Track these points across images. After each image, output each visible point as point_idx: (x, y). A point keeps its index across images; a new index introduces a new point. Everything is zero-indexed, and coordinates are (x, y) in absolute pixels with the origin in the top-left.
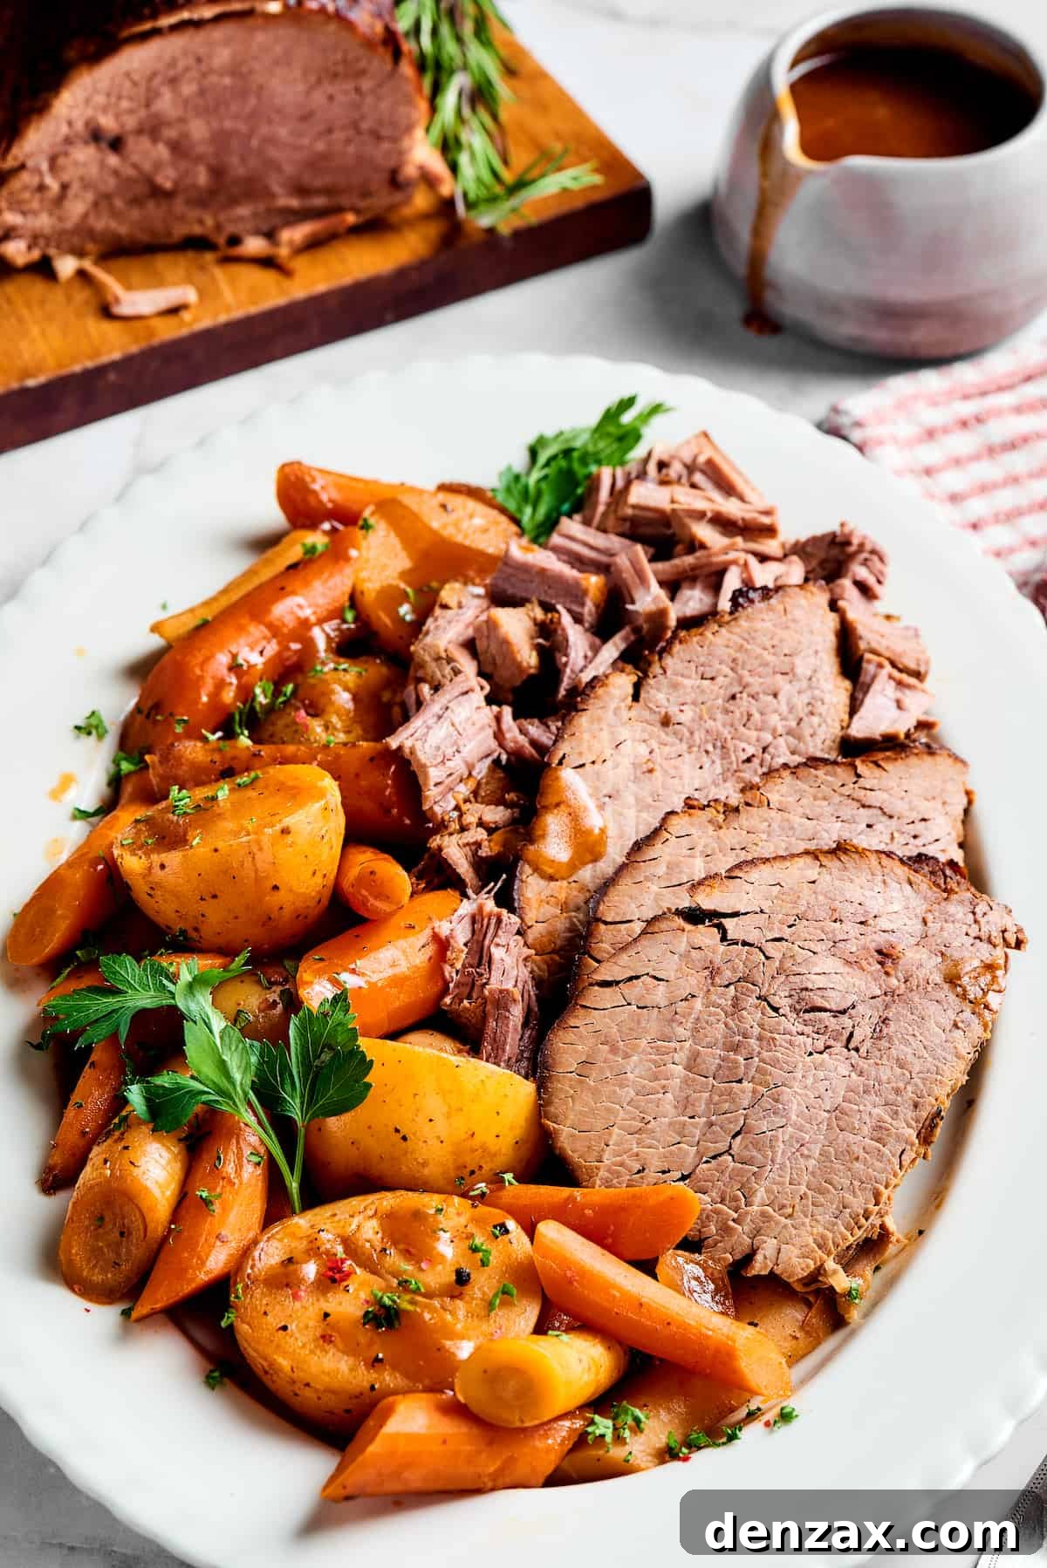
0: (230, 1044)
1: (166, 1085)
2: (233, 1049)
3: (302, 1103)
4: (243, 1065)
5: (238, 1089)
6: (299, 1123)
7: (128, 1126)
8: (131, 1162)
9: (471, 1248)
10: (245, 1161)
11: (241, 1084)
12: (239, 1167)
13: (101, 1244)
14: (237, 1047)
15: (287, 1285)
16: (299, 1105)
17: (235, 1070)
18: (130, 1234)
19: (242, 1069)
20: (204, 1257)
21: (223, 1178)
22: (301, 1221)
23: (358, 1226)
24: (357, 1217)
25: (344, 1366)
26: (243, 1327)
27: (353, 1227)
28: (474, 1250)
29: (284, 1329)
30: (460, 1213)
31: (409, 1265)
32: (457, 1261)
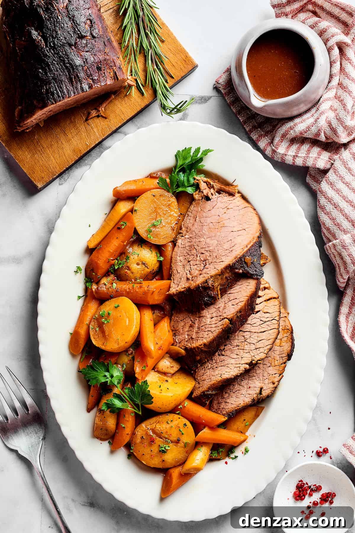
21: (126, 420)
22: (143, 425)
23: (155, 426)
24: (155, 424)
25: (157, 463)
26: (135, 454)
27: (154, 426)
28: (180, 431)
29: (144, 454)
30: (176, 420)
31: (167, 435)
32: (177, 434)
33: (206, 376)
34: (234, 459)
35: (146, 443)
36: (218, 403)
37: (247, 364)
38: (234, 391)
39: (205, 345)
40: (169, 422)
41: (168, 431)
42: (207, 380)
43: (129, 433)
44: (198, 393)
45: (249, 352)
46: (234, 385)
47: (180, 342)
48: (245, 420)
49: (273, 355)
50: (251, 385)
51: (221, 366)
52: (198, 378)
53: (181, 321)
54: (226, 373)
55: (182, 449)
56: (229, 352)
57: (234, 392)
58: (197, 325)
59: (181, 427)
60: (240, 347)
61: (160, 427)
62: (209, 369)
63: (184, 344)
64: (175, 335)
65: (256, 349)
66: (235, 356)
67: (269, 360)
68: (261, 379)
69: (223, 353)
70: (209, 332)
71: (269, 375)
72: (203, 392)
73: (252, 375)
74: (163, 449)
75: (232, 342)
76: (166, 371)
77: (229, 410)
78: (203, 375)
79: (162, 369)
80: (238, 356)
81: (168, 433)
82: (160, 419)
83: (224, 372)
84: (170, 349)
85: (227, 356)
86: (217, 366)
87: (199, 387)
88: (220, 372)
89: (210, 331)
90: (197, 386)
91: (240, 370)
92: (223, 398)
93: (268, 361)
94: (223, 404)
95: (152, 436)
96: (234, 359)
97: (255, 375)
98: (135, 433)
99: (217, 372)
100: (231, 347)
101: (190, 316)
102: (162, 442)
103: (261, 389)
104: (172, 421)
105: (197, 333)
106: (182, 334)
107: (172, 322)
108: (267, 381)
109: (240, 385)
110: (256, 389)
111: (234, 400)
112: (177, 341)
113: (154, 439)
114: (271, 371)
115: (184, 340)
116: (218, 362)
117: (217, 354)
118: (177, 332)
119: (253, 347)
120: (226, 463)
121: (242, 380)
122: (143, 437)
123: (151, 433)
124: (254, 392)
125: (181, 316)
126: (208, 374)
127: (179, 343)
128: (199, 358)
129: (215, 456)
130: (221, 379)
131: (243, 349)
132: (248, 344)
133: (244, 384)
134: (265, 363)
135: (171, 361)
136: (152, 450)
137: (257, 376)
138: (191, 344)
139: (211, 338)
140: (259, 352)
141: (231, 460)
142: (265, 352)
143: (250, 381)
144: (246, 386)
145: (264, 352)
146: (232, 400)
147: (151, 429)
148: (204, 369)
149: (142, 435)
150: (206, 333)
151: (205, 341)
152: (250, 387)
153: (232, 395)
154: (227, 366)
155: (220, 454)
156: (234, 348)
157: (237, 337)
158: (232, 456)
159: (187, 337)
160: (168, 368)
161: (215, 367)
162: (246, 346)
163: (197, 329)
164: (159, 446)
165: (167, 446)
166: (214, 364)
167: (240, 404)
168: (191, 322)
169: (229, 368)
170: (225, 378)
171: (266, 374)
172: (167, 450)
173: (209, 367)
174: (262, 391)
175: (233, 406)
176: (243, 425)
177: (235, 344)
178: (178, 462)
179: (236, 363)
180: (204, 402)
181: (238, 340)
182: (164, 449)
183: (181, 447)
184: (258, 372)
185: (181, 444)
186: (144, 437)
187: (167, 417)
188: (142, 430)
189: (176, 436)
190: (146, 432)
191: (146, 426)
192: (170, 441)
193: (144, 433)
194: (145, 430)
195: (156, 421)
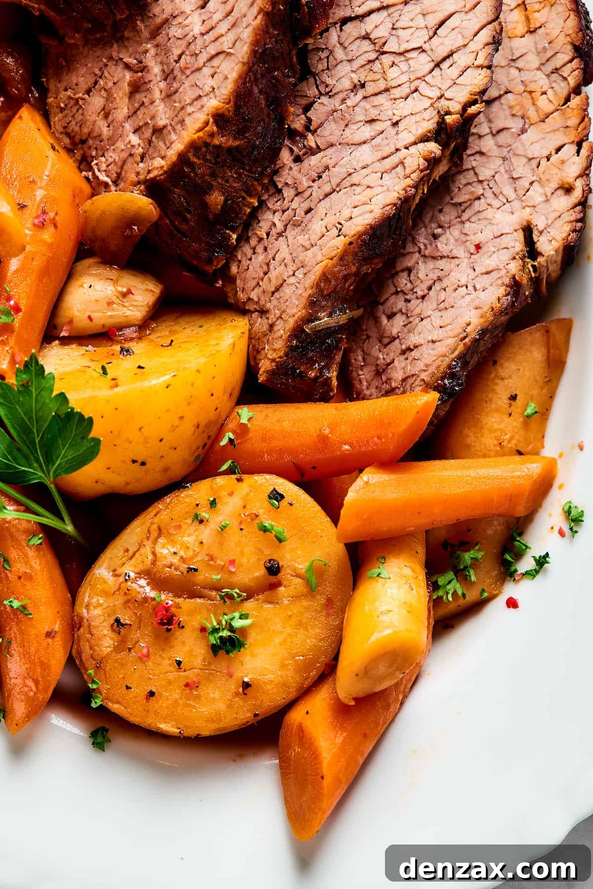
6: (48, 483)
9: (260, 529)
15: (130, 650)
20: (46, 661)
22: (102, 571)
23: (154, 554)
24: (148, 544)
25: (221, 706)
26: (115, 707)
27: (150, 557)
28: (265, 530)
29: (152, 694)
30: (231, 494)
31: (219, 573)
32: (256, 548)
33: (283, 267)
34: (537, 572)
35: (143, 640)
36: (378, 373)
37: (424, 139)
38: (420, 293)
39: (219, 118)
40: (205, 515)
41: (215, 552)
42: (292, 280)
43: (57, 627)
44: (275, 350)
45: (416, 90)
46: (409, 270)
47: (119, 175)
48: (513, 398)
49: (518, 80)
50: (479, 238)
51: (327, 195)
52: (254, 295)
53: (88, 92)
54: (356, 211)
55: (305, 603)
56: (333, 125)
57: (423, 297)
58: (156, 70)
59: (261, 512)
60: (370, 89)
61: (173, 550)
62: (280, 235)
63: (138, 174)
64: (85, 163)
65: (438, 65)
66: (367, 132)
67: (511, 107)
68: (512, 195)
69: (311, 141)
70: (215, 63)
71: (534, 163)
72: (297, 332)
73: (467, 197)
74: (225, 633)
75: (329, 81)
76: (109, 322)
77: (432, 369)
78: (266, 273)
79: (90, 318)
80: (378, 126)
81: (220, 562)
82: (164, 516)
83: (346, 213)
84: (86, 218)
85: (332, 145)
86: (305, 205)
87: (271, 326)
88: (331, 220)
89: (218, 54)
90: (261, 324)
91: (408, 171)
92: (386, 341)
93: (508, 112)
94: (399, 363)
95: (154, 599)
96: (365, 146)
97: (481, 191)
98: (81, 619)
99: (317, 226)
100: (336, 102)
101: (114, 54)
102: (209, 611)
103: (528, 230)
104: (213, 503)
105: (169, 96)
106: (112, 140)
107: (56, 119)
108: (536, 194)
109: (434, 258)
110: (505, 241)
111: (437, 322)
112: (103, 177)
113: (167, 609)
114: (537, 146)
115: (130, 160)
116: (306, 184)
117: (285, 156)
118: (91, 142)
119: (422, 63)
120: (512, 603)
121: (435, 237)
122: (117, 621)
123: (148, 589)
124: (505, 256)
125: (81, 78)
126: (284, 253)
127: (115, 183)
128: (216, 199)
129: (455, 593)
130: (348, 240)
131: (387, 90)
132: (397, 59)
133: (451, 247)
134: (499, 124)
135: (113, 273)
136: (179, 663)
137: (489, 194)
138: (163, 158)
139: (233, 75)
140: (454, 72)
141: (526, 584)
142: (481, 60)
143: (467, 225)
144: (460, 252)
145: (476, 63)
146: (429, 327)
147: (140, 574)
148: (260, 249)
149: (114, 612)
150: (207, 71)
151: (213, 103)
152: (478, 247)
153: (418, 311)
154: (346, 183)
155: (473, 578)
156: (349, 103)
157: (339, 54)
158: (526, 564)
159: (135, 139)
160: (110, 304)
161: (300, 212)
162: (393, 73)
163: (162, 85)
164: (203, 630)
165: (237, 615)
166: (294, 205)
167: (468, 325)
168: (128, 76)
169: (358, 189)
170: (360, 228)
171: (521, 168)
172: (243, 631)
173: (280, 226)
174: (535, 238)
175: (441, 348)
176: (516, 422)
177: (346, 84)
178: (308, 665)
179: (380, 155)
180: (316, 378)
181: (349, 61)
182: (229, 634)
183: (296, 598)
184: (485, 173)
185: (291, 586)
186: (125, 619)
187: (187, 496)
188: (105, 594)
189: (259, 560)
190: (125, 594)
191: (114, 571)
192: (238, 591)
193: (119, 600)
194: (119, 589)
195: (149, 531)
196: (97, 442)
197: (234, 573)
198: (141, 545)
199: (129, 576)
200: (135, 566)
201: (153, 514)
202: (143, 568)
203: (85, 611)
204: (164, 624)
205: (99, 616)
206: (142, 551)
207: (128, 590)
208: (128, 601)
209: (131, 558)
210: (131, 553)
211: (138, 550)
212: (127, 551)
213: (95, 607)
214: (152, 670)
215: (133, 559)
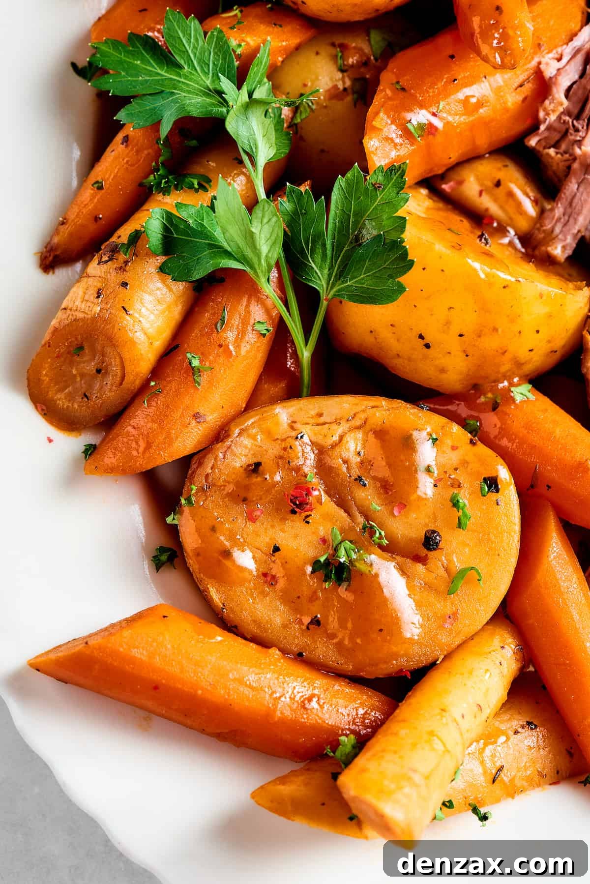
0: (263, 216)
1: (191, 221)
2: (265, 220)
3: (330, 275)
4: (273, 238)
5: (263, 262)
6: (323, 296)
7: (136, 255)
8: (124, 309)
9: (452, 500)
10: (250, 328)
11: (267, 256)
12: (242, 334)
13: (74, 372)
14: (270, 220)
15: (245, 500)
16: (326, 276)
17: (263, 241)
18: (107, 373)
19: (270, 242)
20: (173, 436)
21: (220, 346)
22: (282, 412)
23: (341, 438)
24: (343, 426)
28: (455, 504)
30: (454, 448)
31: (382, 505)
32: (434, 513)
43: (210, 418)
55: (432, 599)
59: (466, 486)
82: (379, 414)
95: (305, 475)
98: (228, 436)
122: (258, 465)
147: (312, 444)
149: (261, 456)
183: (428, 587)
185: (433, 573)
186: (265, 470)
187: (413, 414)
188: (268, 433)
189: (426, 525)
190: (285, 449)
191: (294, 422)
192: (383, 534)
193: (273, 450)
194: (284, 440)
195: (355, 415)
196: (401, 289)
197: (394, 516)
198: (337, 422)
199: (302, 437)
200: (315, 434)
201: (372, 404)
202: (319, 442)
203: (237, 431)
204: (295, 504)
205: (246, 447)
206: (334, 426)
207: (291, 447)
208: (281, 457)
209: (318, 425)
210: (322, 420)
211: (331, 423)
212: (320, 415)
213: (249, 436)
214: (248, 535)
215: (319, 427)
